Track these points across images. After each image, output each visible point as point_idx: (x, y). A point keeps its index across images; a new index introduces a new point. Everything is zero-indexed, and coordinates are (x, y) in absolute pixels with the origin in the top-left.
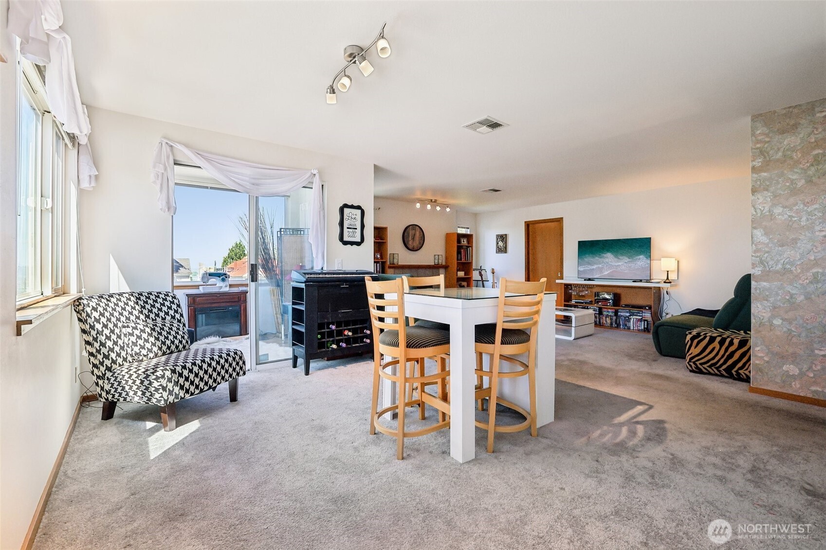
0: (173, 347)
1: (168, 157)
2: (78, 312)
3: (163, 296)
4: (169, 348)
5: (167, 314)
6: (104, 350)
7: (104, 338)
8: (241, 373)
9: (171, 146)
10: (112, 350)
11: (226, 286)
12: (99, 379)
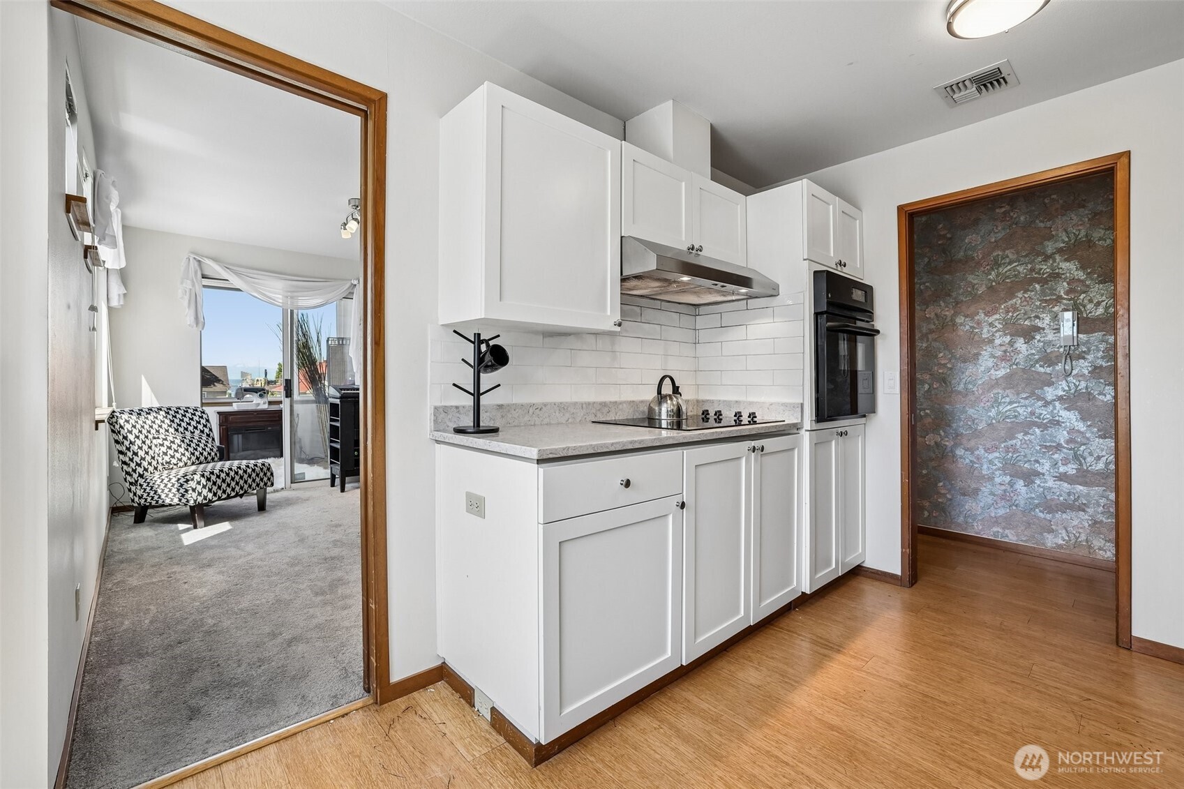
0: (202, 458)
1: (196, 273)
2: (111, 424)
3: (192, 411)
4: (198, 458)
5: (196, 428)
6: (137, 459)
7: (136, 447)
8: (269, 483)
9: (199, 261)
10: (143, 459)
11: (264, 403)
12: (132, 485)
